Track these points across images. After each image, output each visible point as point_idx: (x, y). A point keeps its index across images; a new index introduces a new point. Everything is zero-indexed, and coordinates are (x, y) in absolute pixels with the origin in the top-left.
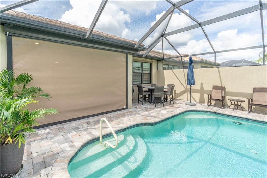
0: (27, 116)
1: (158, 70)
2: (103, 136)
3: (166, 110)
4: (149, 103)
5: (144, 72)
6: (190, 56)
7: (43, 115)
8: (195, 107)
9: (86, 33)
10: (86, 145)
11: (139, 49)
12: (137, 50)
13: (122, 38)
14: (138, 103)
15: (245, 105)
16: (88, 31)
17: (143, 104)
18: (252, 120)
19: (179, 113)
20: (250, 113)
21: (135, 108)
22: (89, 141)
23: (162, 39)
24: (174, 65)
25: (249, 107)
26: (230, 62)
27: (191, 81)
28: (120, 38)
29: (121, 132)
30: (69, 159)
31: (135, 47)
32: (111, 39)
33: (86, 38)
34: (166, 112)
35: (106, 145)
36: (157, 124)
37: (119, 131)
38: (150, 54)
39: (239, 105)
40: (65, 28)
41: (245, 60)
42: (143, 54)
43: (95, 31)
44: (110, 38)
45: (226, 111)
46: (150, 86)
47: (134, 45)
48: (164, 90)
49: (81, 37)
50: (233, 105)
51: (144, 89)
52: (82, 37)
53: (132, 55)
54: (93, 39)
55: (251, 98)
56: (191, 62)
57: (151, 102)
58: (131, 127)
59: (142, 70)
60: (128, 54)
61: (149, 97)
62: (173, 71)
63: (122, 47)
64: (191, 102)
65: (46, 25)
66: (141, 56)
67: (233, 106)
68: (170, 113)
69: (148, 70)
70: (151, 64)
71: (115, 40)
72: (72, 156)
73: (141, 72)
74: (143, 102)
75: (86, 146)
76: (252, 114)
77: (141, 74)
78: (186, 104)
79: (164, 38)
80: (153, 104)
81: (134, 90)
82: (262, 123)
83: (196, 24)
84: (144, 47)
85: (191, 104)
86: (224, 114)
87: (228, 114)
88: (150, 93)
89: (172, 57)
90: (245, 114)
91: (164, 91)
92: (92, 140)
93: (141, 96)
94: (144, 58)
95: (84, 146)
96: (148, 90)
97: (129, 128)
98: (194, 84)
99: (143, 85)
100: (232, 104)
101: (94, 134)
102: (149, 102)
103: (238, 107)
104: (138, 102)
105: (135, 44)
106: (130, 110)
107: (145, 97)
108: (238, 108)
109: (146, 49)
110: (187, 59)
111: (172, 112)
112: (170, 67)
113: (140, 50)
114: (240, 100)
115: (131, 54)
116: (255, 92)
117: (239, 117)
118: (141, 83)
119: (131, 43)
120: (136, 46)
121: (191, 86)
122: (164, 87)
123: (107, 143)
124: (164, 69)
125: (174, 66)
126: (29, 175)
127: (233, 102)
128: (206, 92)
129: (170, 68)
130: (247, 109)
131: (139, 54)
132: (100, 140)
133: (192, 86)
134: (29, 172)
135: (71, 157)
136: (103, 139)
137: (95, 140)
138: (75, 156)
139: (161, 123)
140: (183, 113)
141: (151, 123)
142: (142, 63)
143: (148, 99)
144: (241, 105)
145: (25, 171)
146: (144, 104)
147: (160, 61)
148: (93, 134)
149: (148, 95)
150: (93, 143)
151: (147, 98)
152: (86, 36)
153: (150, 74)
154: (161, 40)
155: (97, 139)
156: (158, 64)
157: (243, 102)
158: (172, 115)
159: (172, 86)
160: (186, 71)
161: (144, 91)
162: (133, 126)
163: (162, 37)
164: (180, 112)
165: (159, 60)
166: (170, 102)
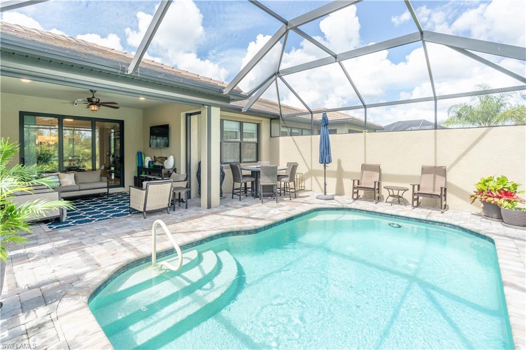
0: (13, 212)
1: (271, 137)
2: (157, 254)
3: (278, 209)
4: (253, 198)
5: (245, 140)
6: (325, 112)
7: (42, 210)
8: (331, 202)
9: (129, 65)
10: (125, 270)
11: (232, 97)
12: (227, 99)
13: (200, 75)
14: (233, 198)
15: (408, 196)
16: (132, 59)
17: (240, 200)
18: (415, 219)
19: (300, 212)
20: (416, 209)
21: (225, 206)
22: (132, 262)
23: (276, 79)
24: (302, 127)
25: (414, 200)
26: (401, 124)
27: (325, 157)
28: (196, 76)
29: (192, 247)
30: (92, 291)
31: (224, 93)
32: (178, 77)
33: (128, 75)
34: (279, 211)
35: (163, 268)
36: (260, 231)
37: (189, 244)
38: (256, 107)
39: (400, 197)
40: (86, 54)
41: (424, 120)
42: (243, 107)
43: (146, 59)
44: (176, 76)
45: (381, 207)
46: (254, 167)
47: (221, 90)
48: (278, 174)
49: (118, 73)
50: (392, 196)
51: (244, 173)
52: (120, 73)
53: (219, 109)
54: (141, 78)
55: (419, 184)
56: (325, 122)
57: (255, 195)
58: (211, 238)
59: (242, 137)
60: (211, 106)
61: (252, 188)
62: (293, 139)
63: (199, 92)
64: (325, 194)
65: (46, 49)
66: (238, 110)
67: (391, 199)
68: (286, 213)
69: (253, 137)
70: (258, 126)
71: (184, 79)
72: (98, 286)
73: (239, 140)
74: (240, 195)
75: (125, 272)
76: (417, 210)
77: (239, 144)
78: (317, 198)
79: (278, 78)
80: (259, 199)
81: (224, 175)
82: (428, 223)
83: (330, 57)
84: (242, 93)
85: (325, 197)
86: (375, 212)
87: (381, 211)
88: (253, 179)
89: (298, 112)
90: (406, 211)
91: (278, 176)
92: (136, 261)
93: (237, 185)
94: (245, 113)
95: (121, 272)
96: (250, 174)
97: (208, 240)
98: (330, 161)
99: (244, 164)
100: (390, 195)
101: (141, 250)
102: (253, 195)
103: (399, 200)
104: (231, 196)
105: (224, 88)
106: (216, 210)
107: (246, 188)
108: (399, 202)
109: (245, 97)
110: (318, 117)
111: (289, 211)
112: (294, 131)
113: (233, 100)
114: (402, 188)
115: (216, 106)
116: (424, 174)
117: (397, 216)
118: (238, 161)
119: (216, 85)
120: (226, 92)
121: (325, 165)
122: (277, 167)
123: (164, 264)
124: (284, 134)
125: (302, 129)
126: (14, 317)
127: (391, 191)
128: (349, 175)
129: (294, 133)
130: (411, 203)
131: (235, 106)
132: (151, 261)
133: (327, 165)
134: (14, 314)
135: (95, 288)
136: (157, 259)
137: (143, 261)
138: (103, 287)
139: (267, 229)
140: (310, 213)
141: (249, 230)
142: (241, 123)
143: (250, 190)
144: (403, 197)
145: (7, 313)
146: (243, 199)
147: (274, 120)
148: (138, 251)
149: (250, 182)
150: (138, 265)
151: (249, 188)
152: (127, 72)
153: (258, 145)
154: (275, 81)
155: (148, 259)
156: (272, 125)
157: (406, 190)
158: (289, 216)
159: (293, 166)
160: (317, 138)
161: (244, 176)
162: (216, 235)
163: (275, 77)
164: (304, 211)
165: (274, 118)
166: (290, 195)
